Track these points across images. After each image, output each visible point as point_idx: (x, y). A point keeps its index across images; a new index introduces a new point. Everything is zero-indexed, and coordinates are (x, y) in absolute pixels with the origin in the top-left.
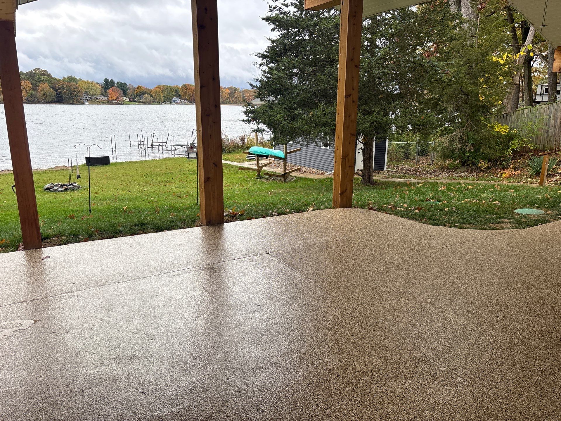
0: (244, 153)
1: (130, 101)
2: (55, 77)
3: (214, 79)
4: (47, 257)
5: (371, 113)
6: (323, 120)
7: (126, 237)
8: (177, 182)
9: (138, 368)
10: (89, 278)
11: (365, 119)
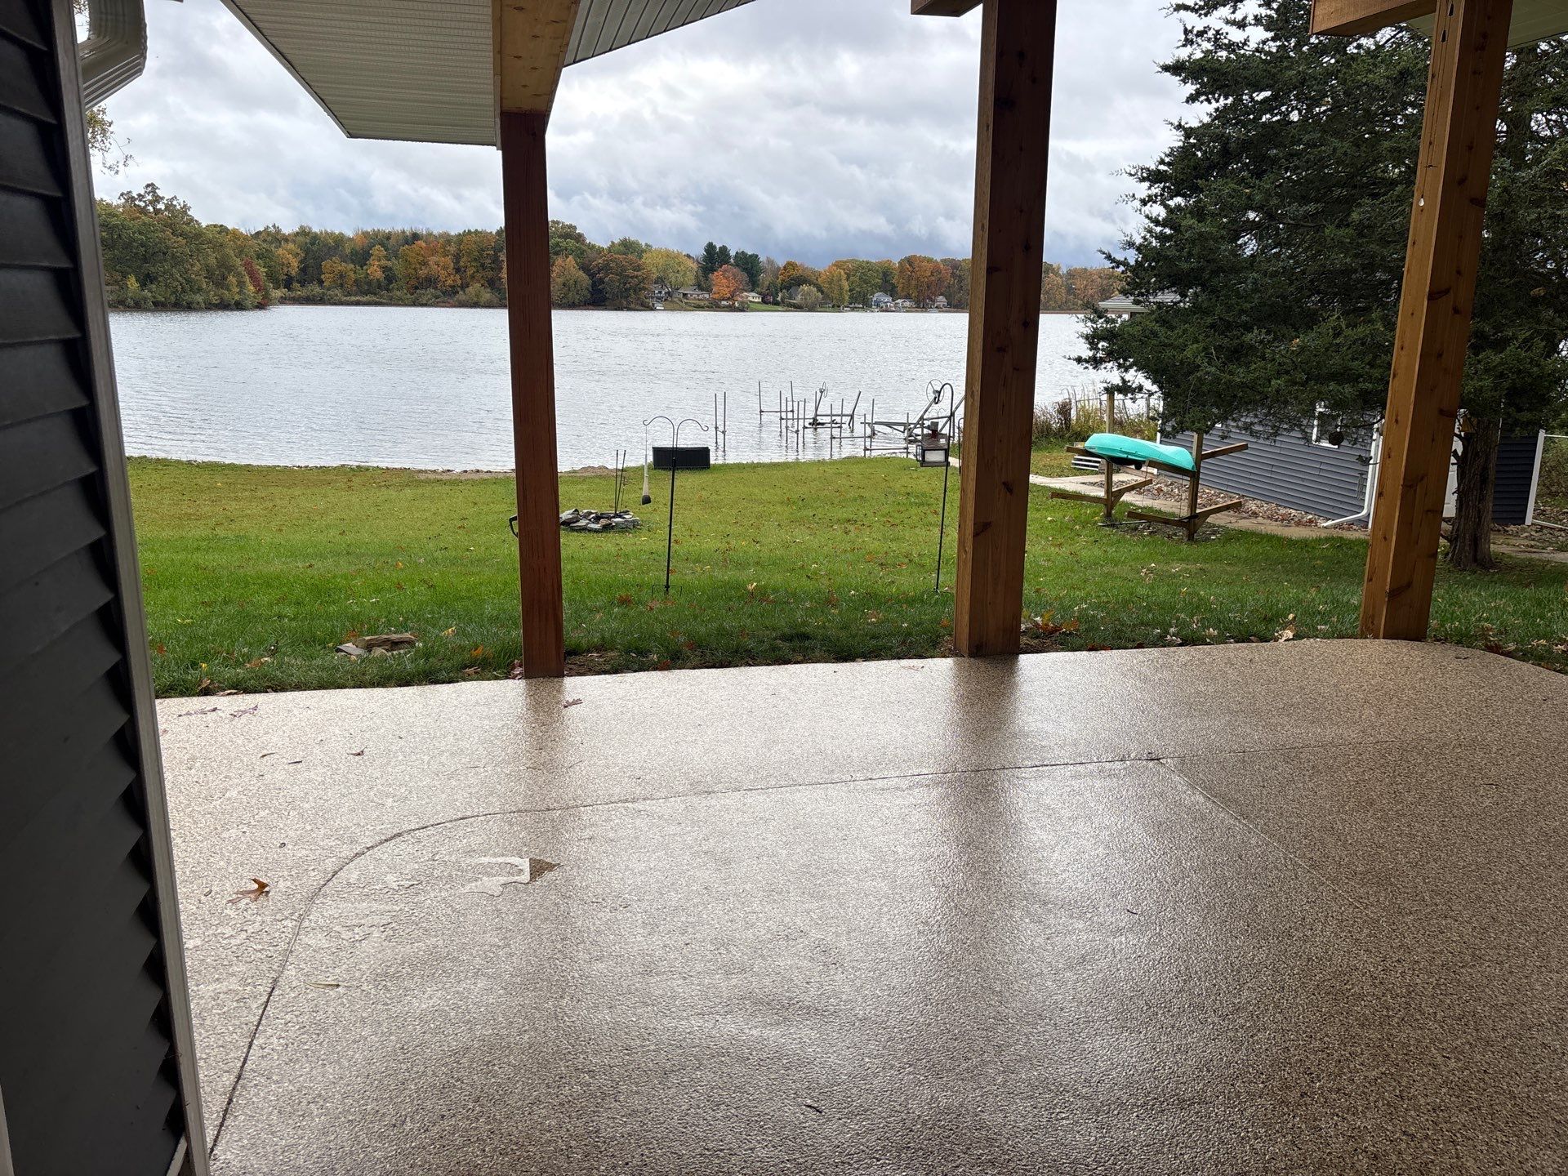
0: (1069, 450)
1: (764, 302)
2: (593, 243)
3: (1027, 248)
4: (577, 702)
5: (1500, 345)
6: (1335, 362)
7: (761, 667)
8: (877, 524)
9: (799, 1037)
10: (674, 769)
11: (1479, 362)
